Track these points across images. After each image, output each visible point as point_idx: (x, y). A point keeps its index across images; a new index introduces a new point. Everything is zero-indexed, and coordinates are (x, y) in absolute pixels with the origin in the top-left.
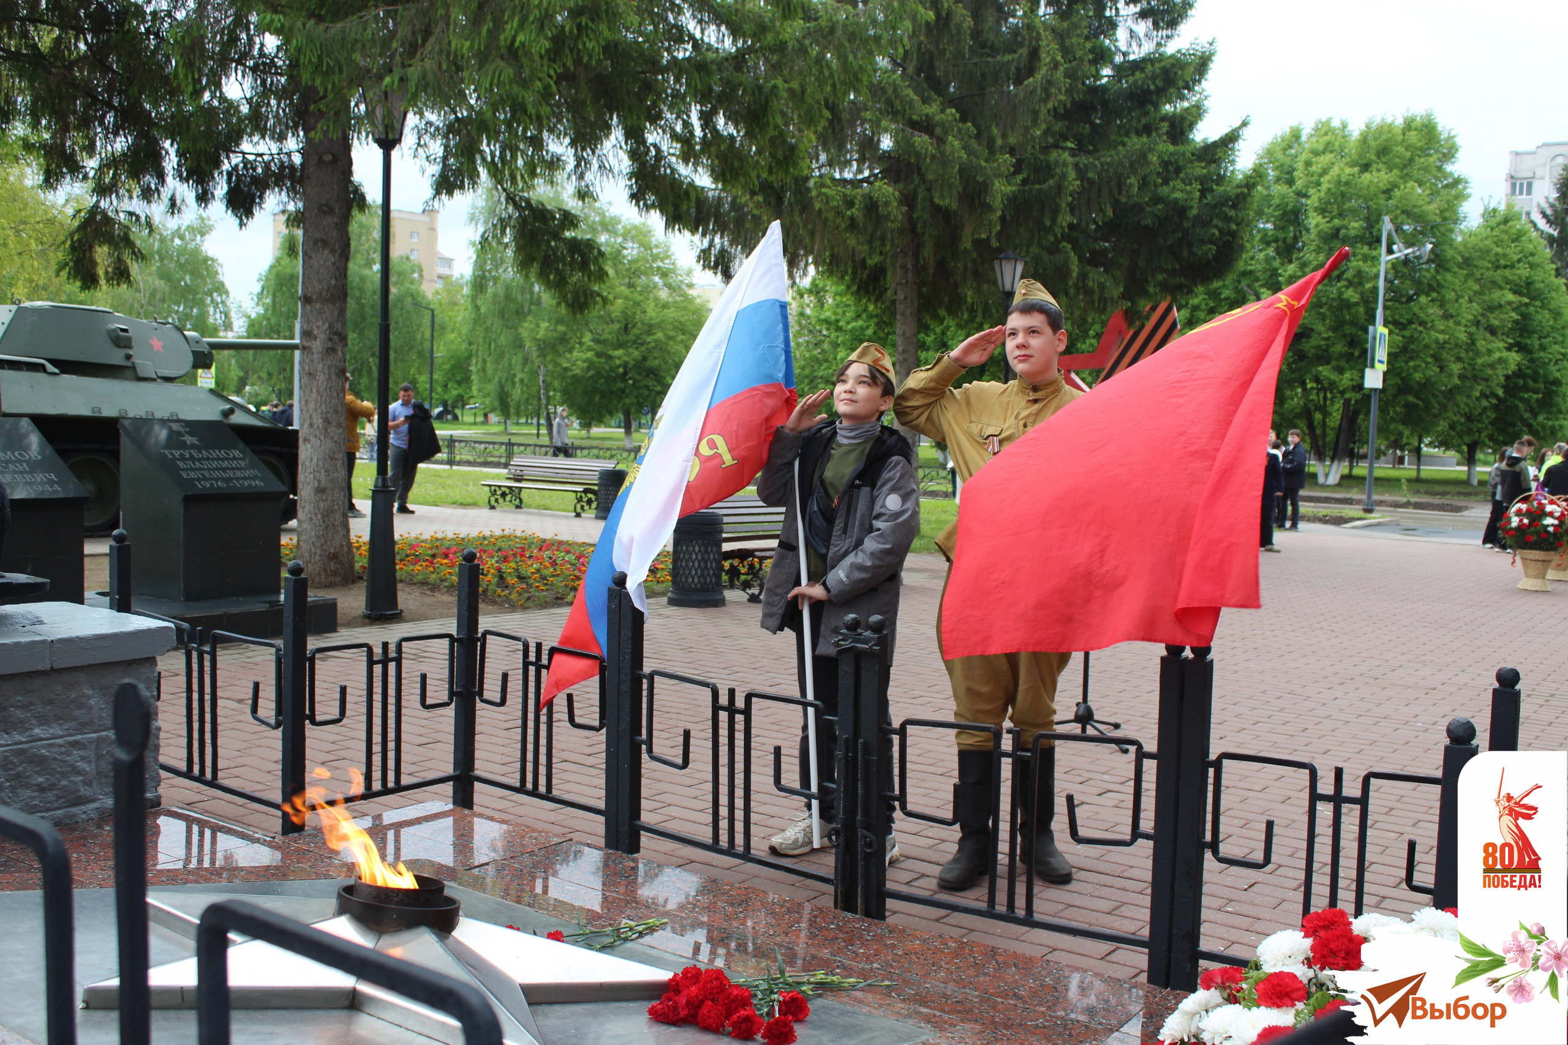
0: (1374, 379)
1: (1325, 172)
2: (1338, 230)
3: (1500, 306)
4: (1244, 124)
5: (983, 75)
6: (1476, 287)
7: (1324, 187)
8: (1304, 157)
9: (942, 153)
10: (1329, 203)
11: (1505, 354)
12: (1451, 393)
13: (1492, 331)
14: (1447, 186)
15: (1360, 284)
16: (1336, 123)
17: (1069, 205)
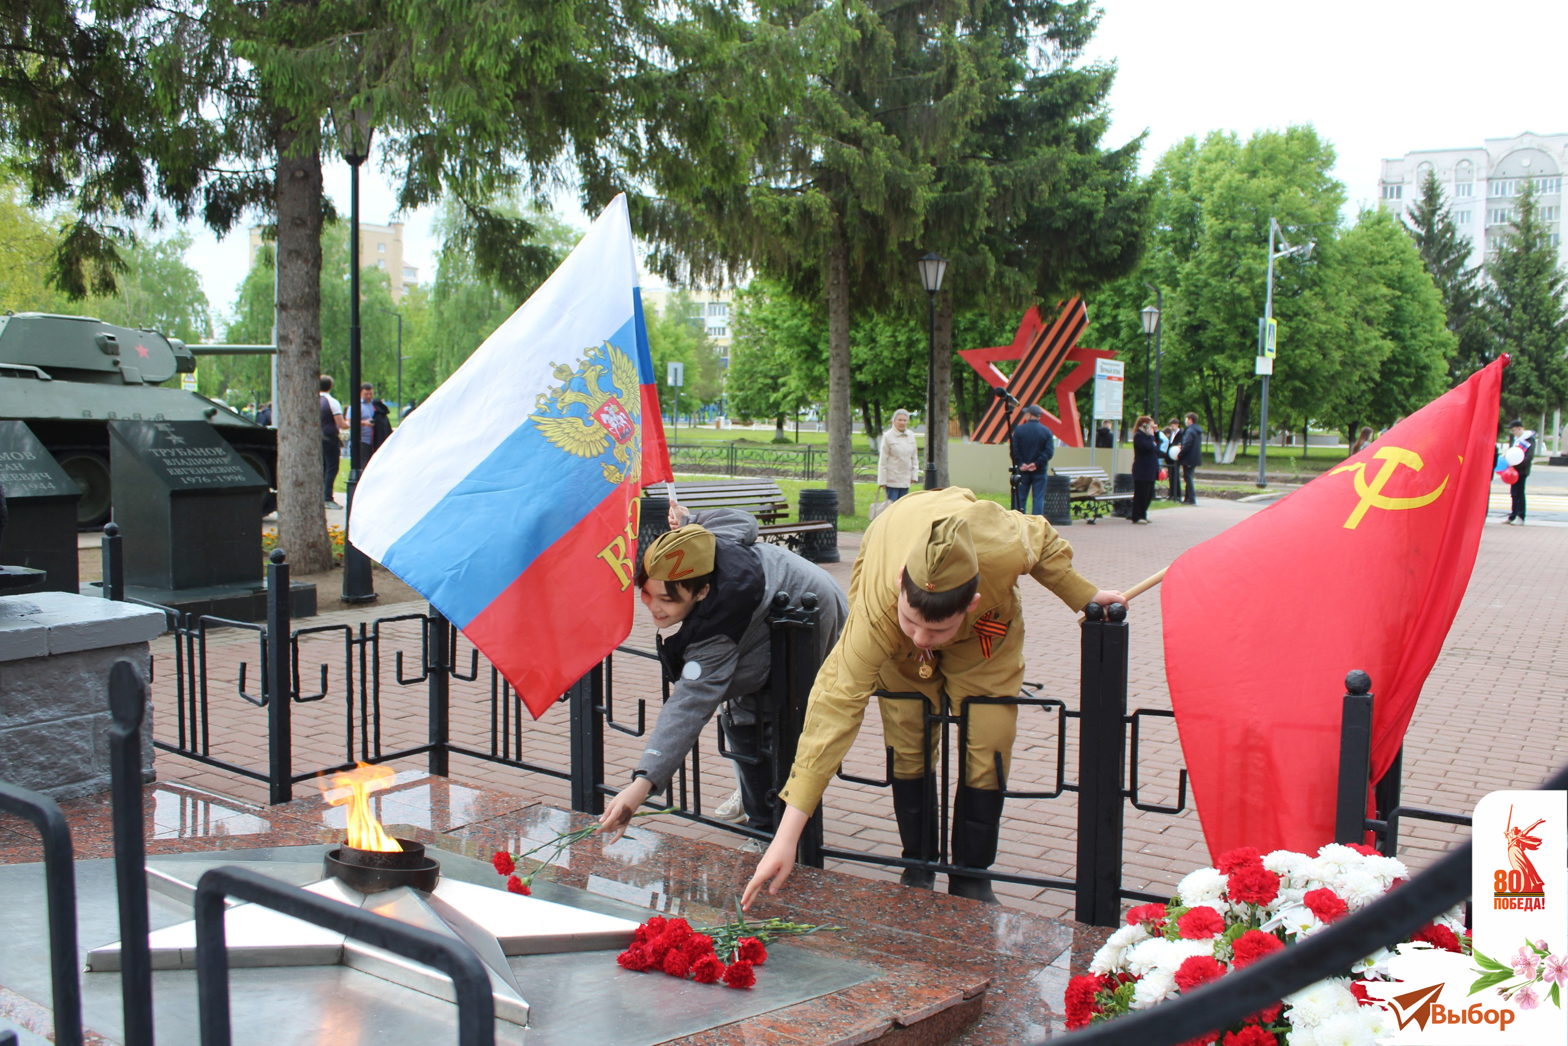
0: (1264, 366)
1: (1217, 178)
2: (1230, 231)
3: (1375, 299)
4: (1145, 135)
5: (906, 92)
6: (1354, 282)
7: (1217, 192)
8: (1198, 165)
9: (869, 163)
10: (1221, 206)
11: (1381, 342)
12: (1333, 378)
13: (1369, 321)
14: (1326, 190)
15: (1251, 280)
16: (1226, 134)
17: (986, 210)
